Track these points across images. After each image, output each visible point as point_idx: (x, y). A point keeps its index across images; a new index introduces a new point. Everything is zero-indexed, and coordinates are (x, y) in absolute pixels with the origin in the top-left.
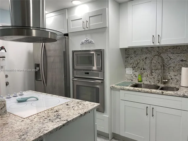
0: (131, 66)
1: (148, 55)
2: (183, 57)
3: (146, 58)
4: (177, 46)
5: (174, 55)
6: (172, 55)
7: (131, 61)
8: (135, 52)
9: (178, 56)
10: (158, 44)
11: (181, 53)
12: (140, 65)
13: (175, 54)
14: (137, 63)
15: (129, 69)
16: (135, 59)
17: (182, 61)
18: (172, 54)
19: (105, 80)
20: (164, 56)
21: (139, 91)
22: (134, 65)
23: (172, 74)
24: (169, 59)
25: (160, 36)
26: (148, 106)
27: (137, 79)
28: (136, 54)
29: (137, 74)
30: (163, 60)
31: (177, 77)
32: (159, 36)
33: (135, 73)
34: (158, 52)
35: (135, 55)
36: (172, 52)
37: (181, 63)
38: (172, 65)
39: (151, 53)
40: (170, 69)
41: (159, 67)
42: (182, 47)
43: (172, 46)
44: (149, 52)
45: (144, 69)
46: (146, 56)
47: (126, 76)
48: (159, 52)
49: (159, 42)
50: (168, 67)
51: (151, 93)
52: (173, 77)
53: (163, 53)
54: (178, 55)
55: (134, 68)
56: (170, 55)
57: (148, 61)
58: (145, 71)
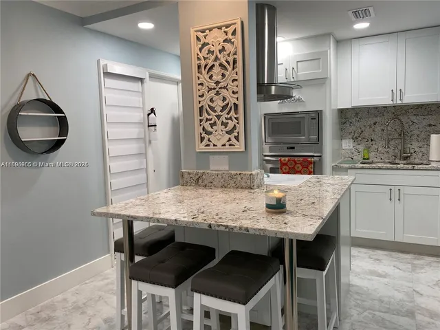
0: (351, 137)
1: (378, 119)
2: (431, 120)
3: (375, 124)
4: (423, 105)
5: (418, 117)
6: (415, 118)
7: (351, 129)
8: (357, 114)
9: (424, 119)
10: (400, 102)
11: (428, 114)
12: (366, 134)
13: (420, 116)
14: (360, 131)
15: (347, 141)
16: (358, 124)
17: (430, 125)
18: (416, 116)
19: (323, 156)
20: (404, 119)
21: (380, 169)
22: (356, 135)
23: (415, 145)
24: (411, 123)
25: (403, 91)
26: (393, 188)
27: (360, 156)
28: (359, 117)
29: (361, 148)
30: (402, 126)
31: (423, 150)
32: (401, 90)
33: (358, 147)
35: (357, 119)
36: (415, 114)
37: (428, 128)
38: (416, 132)
39: (383, 115)
40: (413, 137)
41: (396, 136)
42: (430, 106)
43: (415, 105)
44: (380, 113)
45: (372, 140)
46: (375, 120)
47: (343, 152)
48: (396, 113)
49: (400, 100)
50: (410, 135)
51: (397, 169)
52: (417, 149)
53: (402, 115)
54: (424, 117)
55: (355, 139)
56: (413, 118)
57: (378, 128)
58: (373, 142)
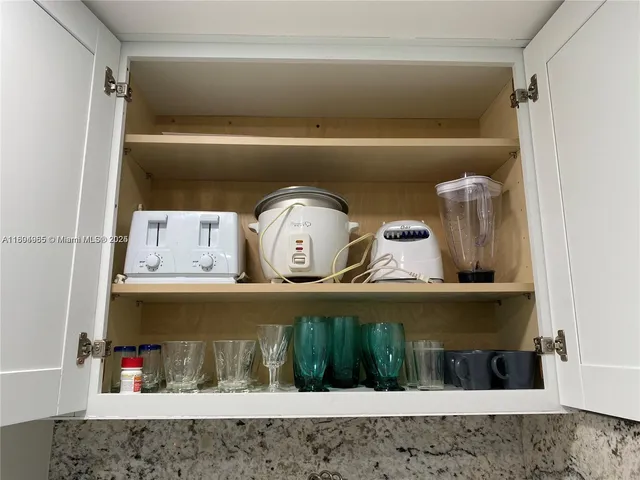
5: (414, 465)
6: (402, 469)
9: (441, 471)
11: (455, 450)
13: (422, 457)
18: (406, 456)
28: (145, 451)
34: (310, 438)
35: (135, 463)
36: (402, 443)
39: (262, 445)
44: (250, 437)
48: (319, 440)
53: (344, 448)
54: (438, 463)
56: (394, 466)
